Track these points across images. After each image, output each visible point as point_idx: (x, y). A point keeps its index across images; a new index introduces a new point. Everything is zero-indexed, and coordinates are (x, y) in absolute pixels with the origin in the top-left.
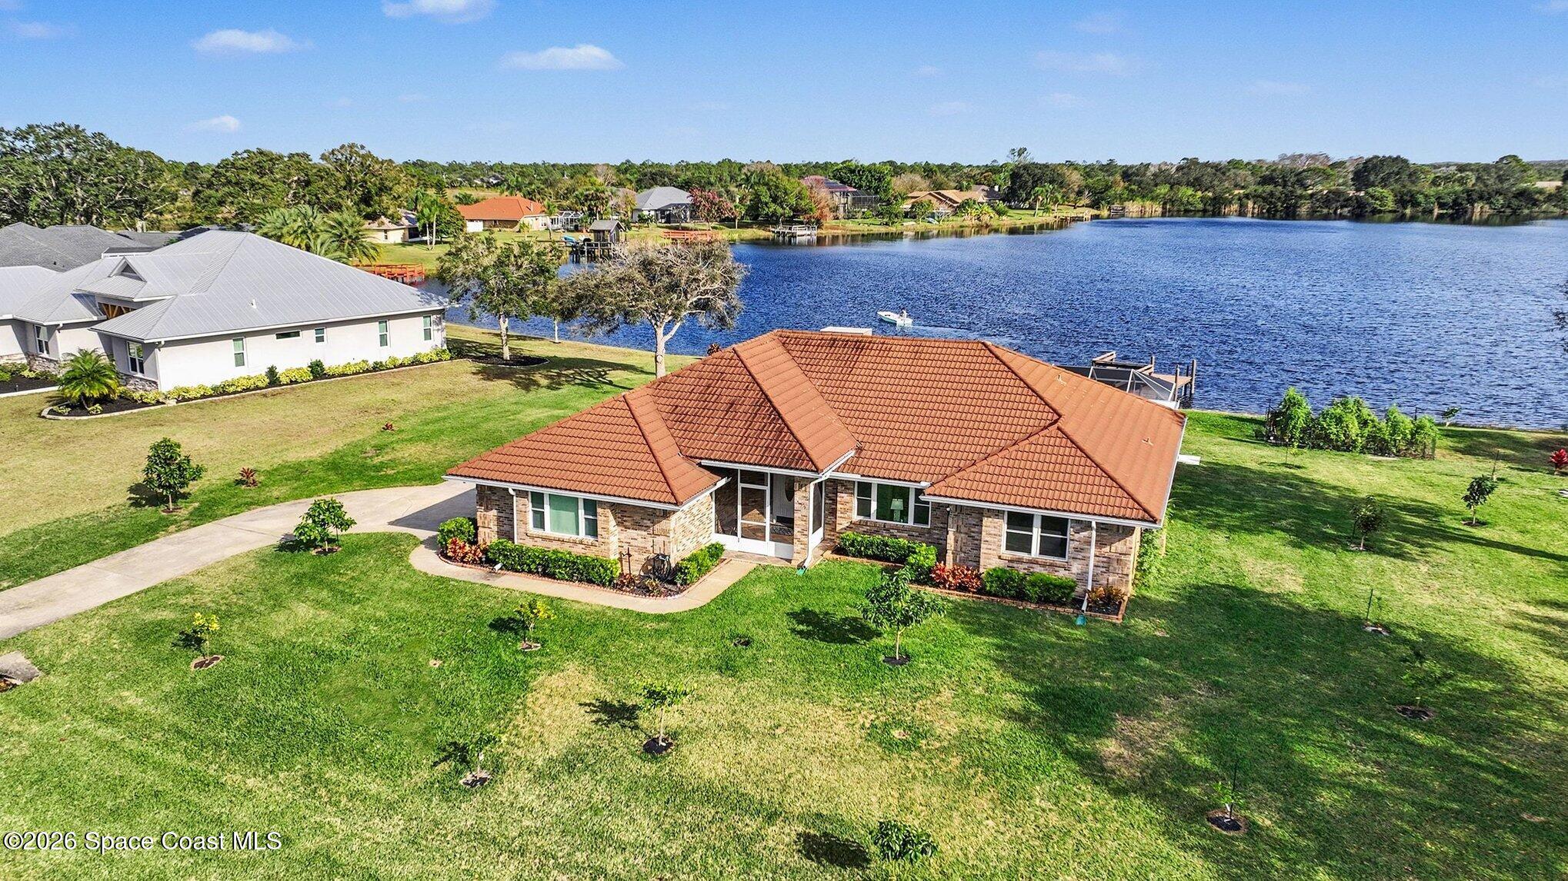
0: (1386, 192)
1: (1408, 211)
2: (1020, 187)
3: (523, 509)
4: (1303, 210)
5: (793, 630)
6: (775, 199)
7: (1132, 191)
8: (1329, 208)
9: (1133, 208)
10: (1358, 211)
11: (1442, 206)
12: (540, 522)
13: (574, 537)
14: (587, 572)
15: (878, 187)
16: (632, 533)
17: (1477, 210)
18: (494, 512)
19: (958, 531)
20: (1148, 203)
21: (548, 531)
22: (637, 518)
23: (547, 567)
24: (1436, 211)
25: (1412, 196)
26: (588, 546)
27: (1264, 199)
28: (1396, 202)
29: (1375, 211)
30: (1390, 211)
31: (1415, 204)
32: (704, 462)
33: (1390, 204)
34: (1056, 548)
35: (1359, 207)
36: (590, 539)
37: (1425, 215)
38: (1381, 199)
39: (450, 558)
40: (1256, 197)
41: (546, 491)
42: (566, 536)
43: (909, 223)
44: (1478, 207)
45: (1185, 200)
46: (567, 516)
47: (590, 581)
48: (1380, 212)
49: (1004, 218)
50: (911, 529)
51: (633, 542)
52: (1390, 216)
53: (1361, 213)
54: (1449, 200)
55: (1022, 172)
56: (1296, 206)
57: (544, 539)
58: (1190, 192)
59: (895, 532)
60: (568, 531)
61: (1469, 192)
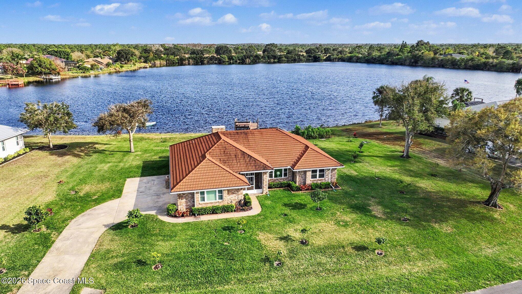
0: (225, 56)
1: (231, 61)
2: (121, 57)
3: (198, 197)
4: (206, 62)
5: (289, 209)
6: (40, 66)
7: (156, 57)
8: (211, 61)
9: (158, 62)
10: (219, 62)
11: (239, 60)
12: (203, 199)
13: (215, 201)
14: (226, 209)
15: (68, 58)
16: (231, 196)
17: (247, 61)
18: (184, 200)
19: (299, 177)
20: (162, 61)
21: (206, 201)
22: (233, 192)
23: (214, 211)
24: (238, 61)
25: (232, 57)
26: (220, 202)
27: (195, 59)
28: (228, 59)
29: (224, 62)
30: (227, 62)
31: (233, 59)
32: (241, 173)
33: (227, 60)
34: (322, 176)
35: (219, 61)
36: (221, 201)
37: (235, 63)
38: (225, 58)
39: (178, 217)
40: (192, 58)
41: (205, 191)
42: (213, 201)
43: (92, 72)
44: (247, 60)
45: (172, 60)
46: (212, 196)
47: (228, 212)
48: (225, 62)
49: (123, 68)
50: (284, 178)
51: (231, 199)
52: (227, 63)
53: (220, 62)
54: (240, 58)
55: (121, 52)
56: (203, 61)
57: (205, 204)
58: (173, 57)
59: (280, 180)
60: (212, 200)
61: (245, 56)
